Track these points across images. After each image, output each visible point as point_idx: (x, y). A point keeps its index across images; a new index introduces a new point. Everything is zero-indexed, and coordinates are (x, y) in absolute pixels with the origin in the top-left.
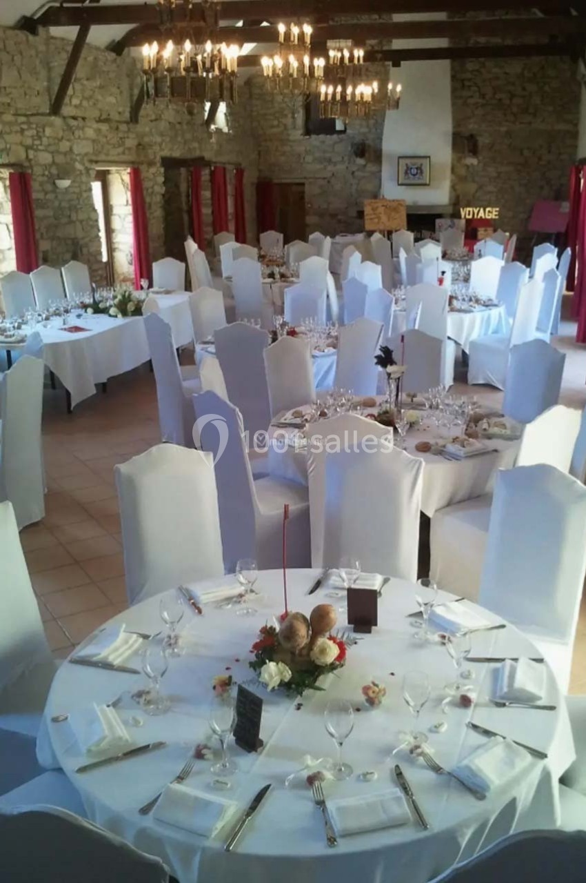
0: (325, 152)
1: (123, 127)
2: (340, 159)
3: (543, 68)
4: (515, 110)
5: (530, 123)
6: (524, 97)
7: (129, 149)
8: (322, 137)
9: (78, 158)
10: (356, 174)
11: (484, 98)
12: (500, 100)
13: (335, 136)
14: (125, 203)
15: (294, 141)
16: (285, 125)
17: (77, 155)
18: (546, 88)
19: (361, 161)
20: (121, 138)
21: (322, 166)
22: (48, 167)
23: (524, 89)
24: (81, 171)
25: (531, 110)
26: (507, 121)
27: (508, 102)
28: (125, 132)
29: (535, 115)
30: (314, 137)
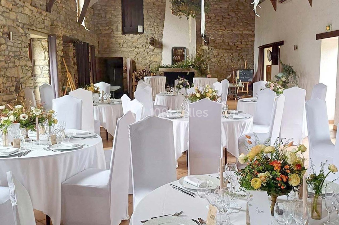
0: (133, 42)
1: (44, 13)
2: (141, 46)
3: (237, 5)
4: (225, 24)
5: (232, 30)
6: (229, 18)
7: (47, 27)
8: (131, 35)
9: (20, 25)
10: (149, 53)
11: (210, 19)
12: (218, 20)
13: (138, 35)
14: (44, 59)
15: (117, 37)
16: (112, 30)
17: (20, 23)
18: (239, 15)
19: (151, 47)
20: (43, 19)
21: (132, 49)
22: (2, 27)
23: (229, 15)
24: (22, 34)
25: (233, 25)
26: (221, 29)
27: (222, 21)
28: (45, 16)
29: (234, 27)
30: (127, 35)
